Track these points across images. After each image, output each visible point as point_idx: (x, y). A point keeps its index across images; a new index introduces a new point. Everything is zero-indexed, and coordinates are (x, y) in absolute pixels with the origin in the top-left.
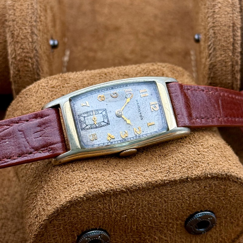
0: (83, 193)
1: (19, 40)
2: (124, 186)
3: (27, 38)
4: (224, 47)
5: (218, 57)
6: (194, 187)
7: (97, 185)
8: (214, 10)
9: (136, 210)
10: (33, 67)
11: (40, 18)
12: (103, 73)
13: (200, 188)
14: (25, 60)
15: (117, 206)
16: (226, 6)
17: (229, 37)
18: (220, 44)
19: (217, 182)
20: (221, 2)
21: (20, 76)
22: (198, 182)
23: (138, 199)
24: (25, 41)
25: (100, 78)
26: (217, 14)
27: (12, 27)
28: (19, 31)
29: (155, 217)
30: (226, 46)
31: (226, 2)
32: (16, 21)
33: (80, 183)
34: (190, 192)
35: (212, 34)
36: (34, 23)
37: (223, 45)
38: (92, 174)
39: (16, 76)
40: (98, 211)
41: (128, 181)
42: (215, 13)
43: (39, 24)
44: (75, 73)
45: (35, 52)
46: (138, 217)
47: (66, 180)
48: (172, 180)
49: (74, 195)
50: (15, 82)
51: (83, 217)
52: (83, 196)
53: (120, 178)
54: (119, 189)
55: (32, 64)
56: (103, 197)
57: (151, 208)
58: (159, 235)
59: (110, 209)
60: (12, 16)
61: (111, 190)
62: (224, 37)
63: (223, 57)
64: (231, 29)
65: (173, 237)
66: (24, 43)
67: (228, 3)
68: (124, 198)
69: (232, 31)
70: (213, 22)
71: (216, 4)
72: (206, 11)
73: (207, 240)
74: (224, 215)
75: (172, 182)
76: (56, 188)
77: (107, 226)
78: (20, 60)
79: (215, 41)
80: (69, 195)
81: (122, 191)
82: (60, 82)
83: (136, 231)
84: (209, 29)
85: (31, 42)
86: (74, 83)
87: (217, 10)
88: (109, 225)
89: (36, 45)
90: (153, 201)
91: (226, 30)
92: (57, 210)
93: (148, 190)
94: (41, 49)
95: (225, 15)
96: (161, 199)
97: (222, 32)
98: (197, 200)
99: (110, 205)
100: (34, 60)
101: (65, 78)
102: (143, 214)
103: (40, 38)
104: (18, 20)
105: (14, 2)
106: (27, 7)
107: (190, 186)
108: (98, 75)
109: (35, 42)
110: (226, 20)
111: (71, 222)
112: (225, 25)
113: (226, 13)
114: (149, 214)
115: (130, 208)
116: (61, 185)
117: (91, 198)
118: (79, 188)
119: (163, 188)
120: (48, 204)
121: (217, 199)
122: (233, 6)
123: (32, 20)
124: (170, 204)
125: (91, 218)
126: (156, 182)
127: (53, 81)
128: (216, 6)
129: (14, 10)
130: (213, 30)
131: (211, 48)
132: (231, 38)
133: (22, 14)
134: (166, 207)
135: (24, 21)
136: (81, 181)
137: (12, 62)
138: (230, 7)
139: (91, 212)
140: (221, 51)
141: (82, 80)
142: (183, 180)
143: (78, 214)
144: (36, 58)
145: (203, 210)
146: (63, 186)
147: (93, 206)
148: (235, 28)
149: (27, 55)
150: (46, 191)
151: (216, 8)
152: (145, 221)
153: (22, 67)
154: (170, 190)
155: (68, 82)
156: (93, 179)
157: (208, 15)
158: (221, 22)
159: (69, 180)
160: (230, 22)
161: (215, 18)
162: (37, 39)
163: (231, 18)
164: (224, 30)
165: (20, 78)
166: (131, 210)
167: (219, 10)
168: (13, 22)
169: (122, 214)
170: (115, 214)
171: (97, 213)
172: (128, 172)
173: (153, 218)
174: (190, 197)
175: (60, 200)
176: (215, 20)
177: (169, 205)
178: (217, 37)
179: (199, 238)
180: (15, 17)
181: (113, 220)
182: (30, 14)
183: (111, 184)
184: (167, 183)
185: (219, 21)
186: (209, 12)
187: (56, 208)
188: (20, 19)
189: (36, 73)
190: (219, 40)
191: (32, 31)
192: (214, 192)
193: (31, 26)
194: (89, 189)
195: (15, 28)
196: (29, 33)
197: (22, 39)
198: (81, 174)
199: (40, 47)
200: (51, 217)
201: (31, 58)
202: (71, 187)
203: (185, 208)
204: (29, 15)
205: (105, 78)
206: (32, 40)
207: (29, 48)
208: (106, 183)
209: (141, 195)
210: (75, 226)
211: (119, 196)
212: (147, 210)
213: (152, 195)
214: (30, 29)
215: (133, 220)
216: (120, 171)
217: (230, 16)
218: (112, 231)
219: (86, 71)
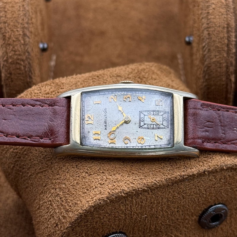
0: (106, 195)
1: (11, 42)
2: (146, 185)
3: (19, 40)
4: (218, 48)
5: (213, 58)
6: (210, 180)
7: (119, 187)
8: (208, 11)
9: (156, 209)
10: (25, 69)
11: (31, 20)
12: (95, 76)
13: (216, 181)
14: (17, 63)
15: (138, 206)
16: (220, 7)
17: (223, 38)
18: (215, 45)
19: (231, 173)
20: (215, 3)
21: (12, 79)
22: (214, 175)
23: (158, 197)
24: (17, 43)
25: (93, 81)
26: (211, 15)
27: (3, 29)
28: (11, 33)
29: (173, 214)
30: (220, 47)
31: (220, 3)
32: (8, 23)
33: (100, 186)
34: (207, 186)
35: (206, 35)
36: (26, 25)
37: (218, 46)
38: (110, 176)
39: (7, 79)
40: (120, 213)
41: (148, 179)
42: (209, 14)
43: (31, 26)
44: (65, 78)
45: (27, 54)
46: (157, 215)
47: (83, 185)
48: (191, 174)
49: (97, 199)
50: (6, 85)
51: (105, 221)
52: (107, 199)
53: (140, 177)
54: (141, 188)
55: (25, 67)
56: (125, 198)
57: (170, 205)
58: (176, 233)
59: (131, 209)
60: (3, 18)
61: (133, 190)
62: (219, 38)
63: (218, 58)
64: (225, 30)
65: (188, 233)
66: (16, 45)
67: (222, 4)
68: (145, 197)
69: (226, 32)
70: (207, 23)
71: (210, 5)
72: (200, 12)
73: (218, 234)
74: (235, 207)
75: (190, 176)
76: (74, 194)
77: (127, 228)
78: (12, 63)
79: (210, 42)
80: (91, 199)
81: (144, 190)
82: (54, 87)
83: (154, 230)
84: (203, 31)
85: (23, 45)
86: (68, 87)
87: (211, 11)
88: (129, 226)
89: (28, 47)
90: (172, 198)
91: (220, 32)
92: (80, 216)
93: (167, 187)
94: (33, 52)
95: (219, 16)
96: (180, 195)
97: (217, 33)
98: (213, 193)
99: (131, 206)
100: (26, 62)
101: (58, 83)
102: (162, 212)
103: (32, 40)
104: (10, 22)
105: (5, 4)
106: (19, 9)
107: (207, 179)
108: (91, 78)
109: (27, 44)
110: (220, 21)
111: (94, 227)
112: (219, 26)
113: (220, 14)
114: (168, 212)
115: (150, 207)
116: (79, 190)
117: (114, 200)
118: (100, 191)
119: (181, 184)
120: (69, 210)
121: (231, 190)
122: (227, 7)
123: (24, 22)
124: (187, 199)
125: (113, 221)
126: (176, 178)
127: (45, 88)
128: (210, 7)
129: (6, 12)
130: (207, 31)
131: (206, 49)
132: (226, 38)
133: (14, 16)
134: (184, 203)
135: (15, 23)
136: (101, 184)
137: (3, 65)
138: (224, 8)
139: (113, 214)
140: (216, 52)
141: (76, 84)
142: (201, 174)
143: (101, 218)
144: (28, 60)
145: (217, 203)
146: (82, 190)
147: (115, 208)
148: (230, 29)
149: (19, 57)
150: (63, 198)
151: (210, 9)
152: (164, 220)
153: (14, 70)
154: (188, 185)
155: (62, 87)
156: (112, 180)
157: (202, 16)
158: (215, 22)
159: (87, 184)
160: (225, 22)
161: (209, 19)
162: (29, 42)
163: (225, 19)
164: (218, 31)
165: (12, 81)
166: (151, 209)
167: (213, 11)
168: (5, 24)
169: (142, 215)
170: (136, 214)
171: (119, 215)
172: (146, 171)
173: (172, 216)
174: (206, 190)
175: (82, 205)
176: (209, 21)
177: (187, 201)
178: (211, 38)
179: (211, 233)
180: (7, 19)
181: (133, 221)
182: (22, 16)
183: (132, 184)
184: (186, 178)
185: (213, 22)
186: (203, 13)
187: (79, 214)
188: (12, 21)
189: (28, 76)
190: (214, 41)
191: (24, 33)
192: (228, 184)
193: (23, 28)
194: (111, 191)
195: (7, 30)
196: (21, 35)
197: (14, 41)
198: (98, 177)
199: (32, 50)
200: (75, 224)
201: (23, 61)
202: (91, 191)
203: (201, 203)
204: (20, 17)
205: (98, 80)
206: (24, 42)
207: (21, 50)
208: (127, 184)
209: (161, 193)
210: (97, 231)
211: (141, 195)
212: (166, 208)
213: (171, 192)
214: (22, 31)
215: (152, 219)
216: (137, 170)
217: (225, 17)
218: (131, 233)
219: (76, 75)
